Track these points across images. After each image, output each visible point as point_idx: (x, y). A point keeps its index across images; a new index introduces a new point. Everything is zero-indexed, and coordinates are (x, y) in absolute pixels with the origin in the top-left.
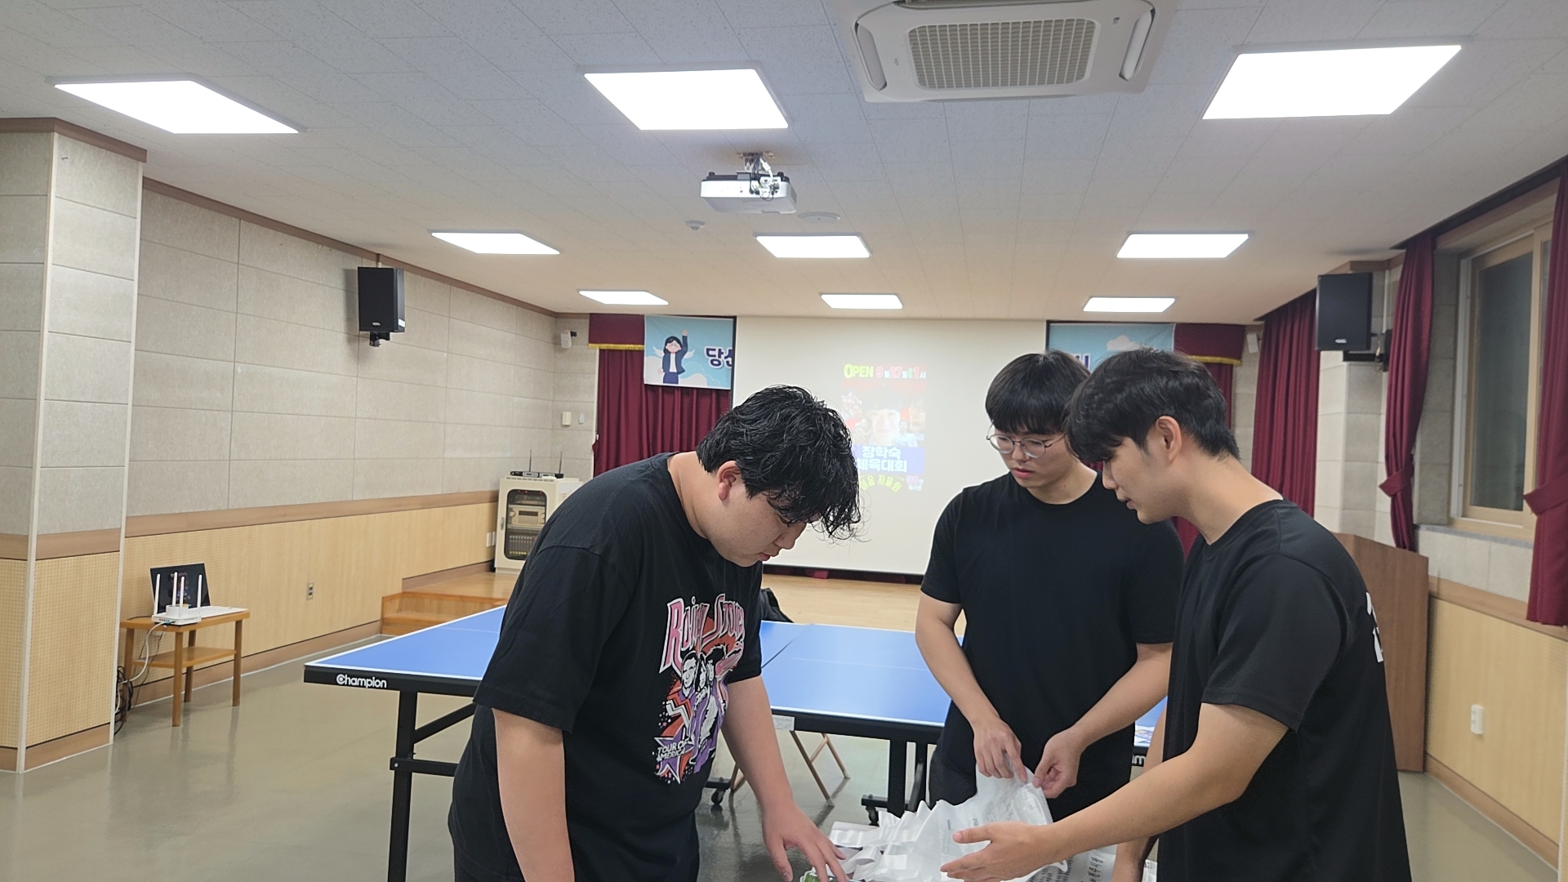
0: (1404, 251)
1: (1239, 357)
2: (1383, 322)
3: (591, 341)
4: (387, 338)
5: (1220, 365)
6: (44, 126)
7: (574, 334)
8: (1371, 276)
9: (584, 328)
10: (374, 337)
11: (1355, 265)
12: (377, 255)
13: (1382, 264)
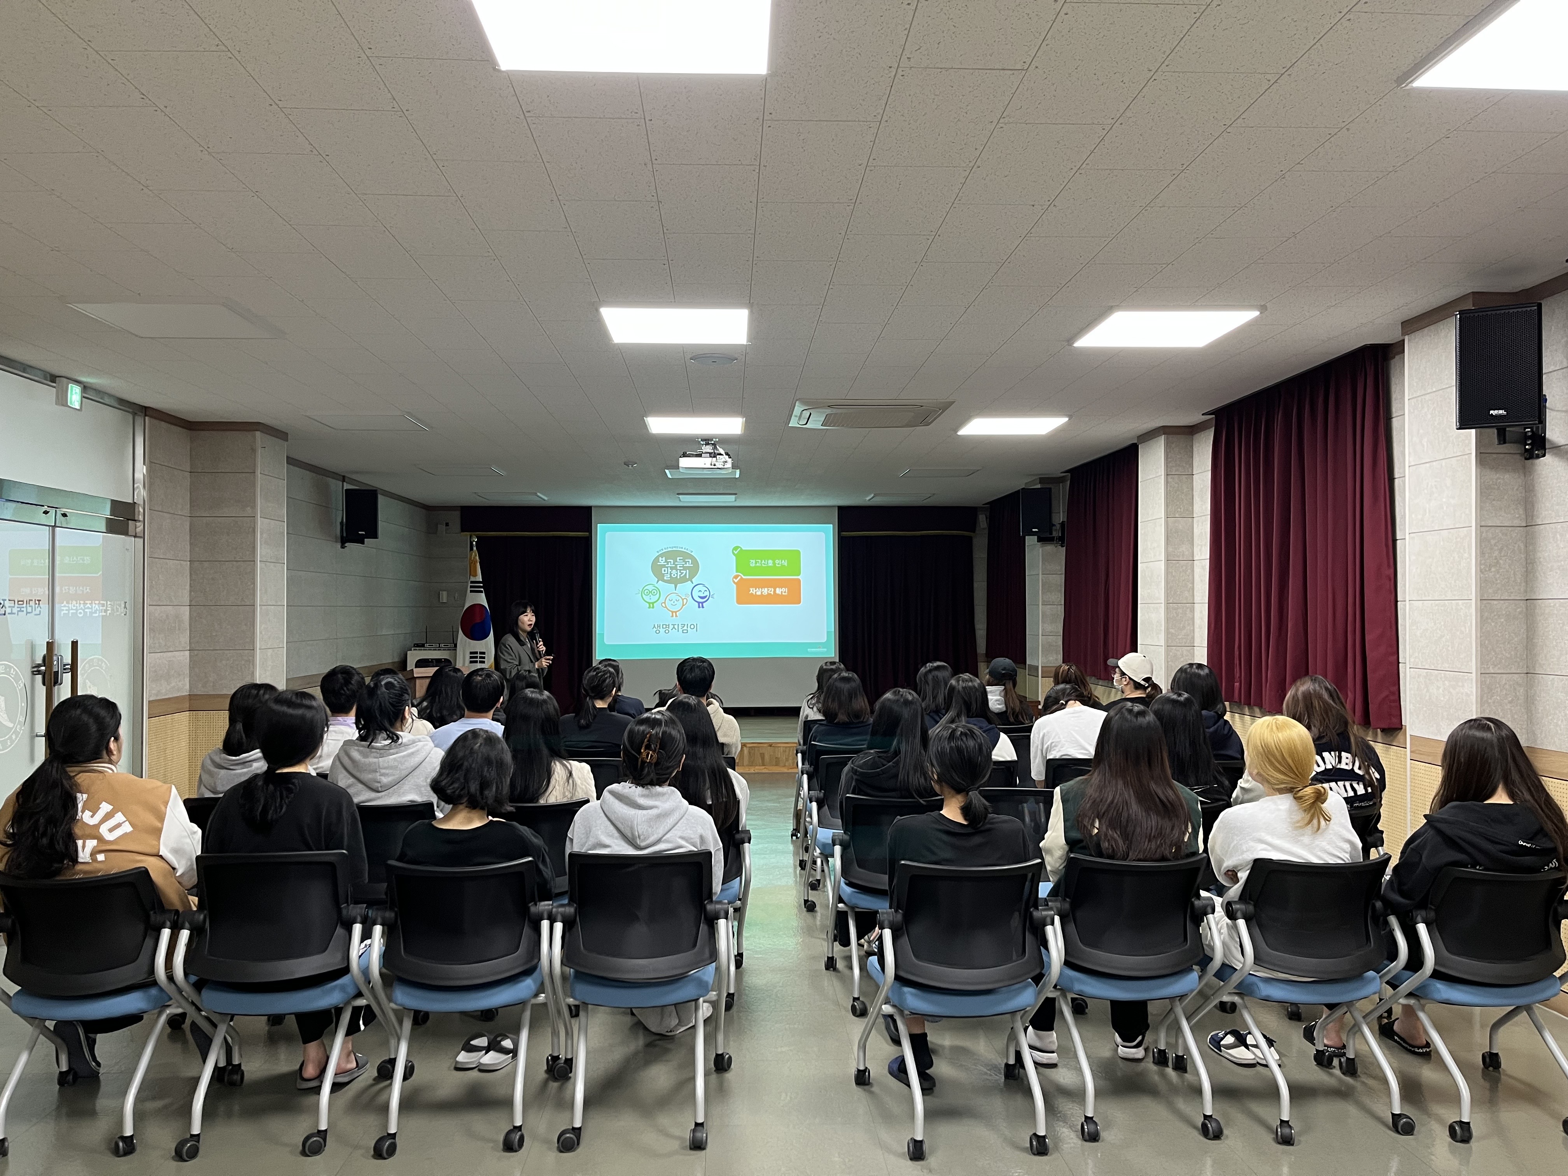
0: (1069, 474)
1: (974, 531)
2: (1060, 516)
3: (466, 530)
4: (363, 543)
5: (962, 536)
6: (252, 427)
7: (447, 524)
8: (1050, 489)
9: (455, 519)
10: (344, 541)
11: (1042, 480)
12: (344, 477)
13: (1058, 480)
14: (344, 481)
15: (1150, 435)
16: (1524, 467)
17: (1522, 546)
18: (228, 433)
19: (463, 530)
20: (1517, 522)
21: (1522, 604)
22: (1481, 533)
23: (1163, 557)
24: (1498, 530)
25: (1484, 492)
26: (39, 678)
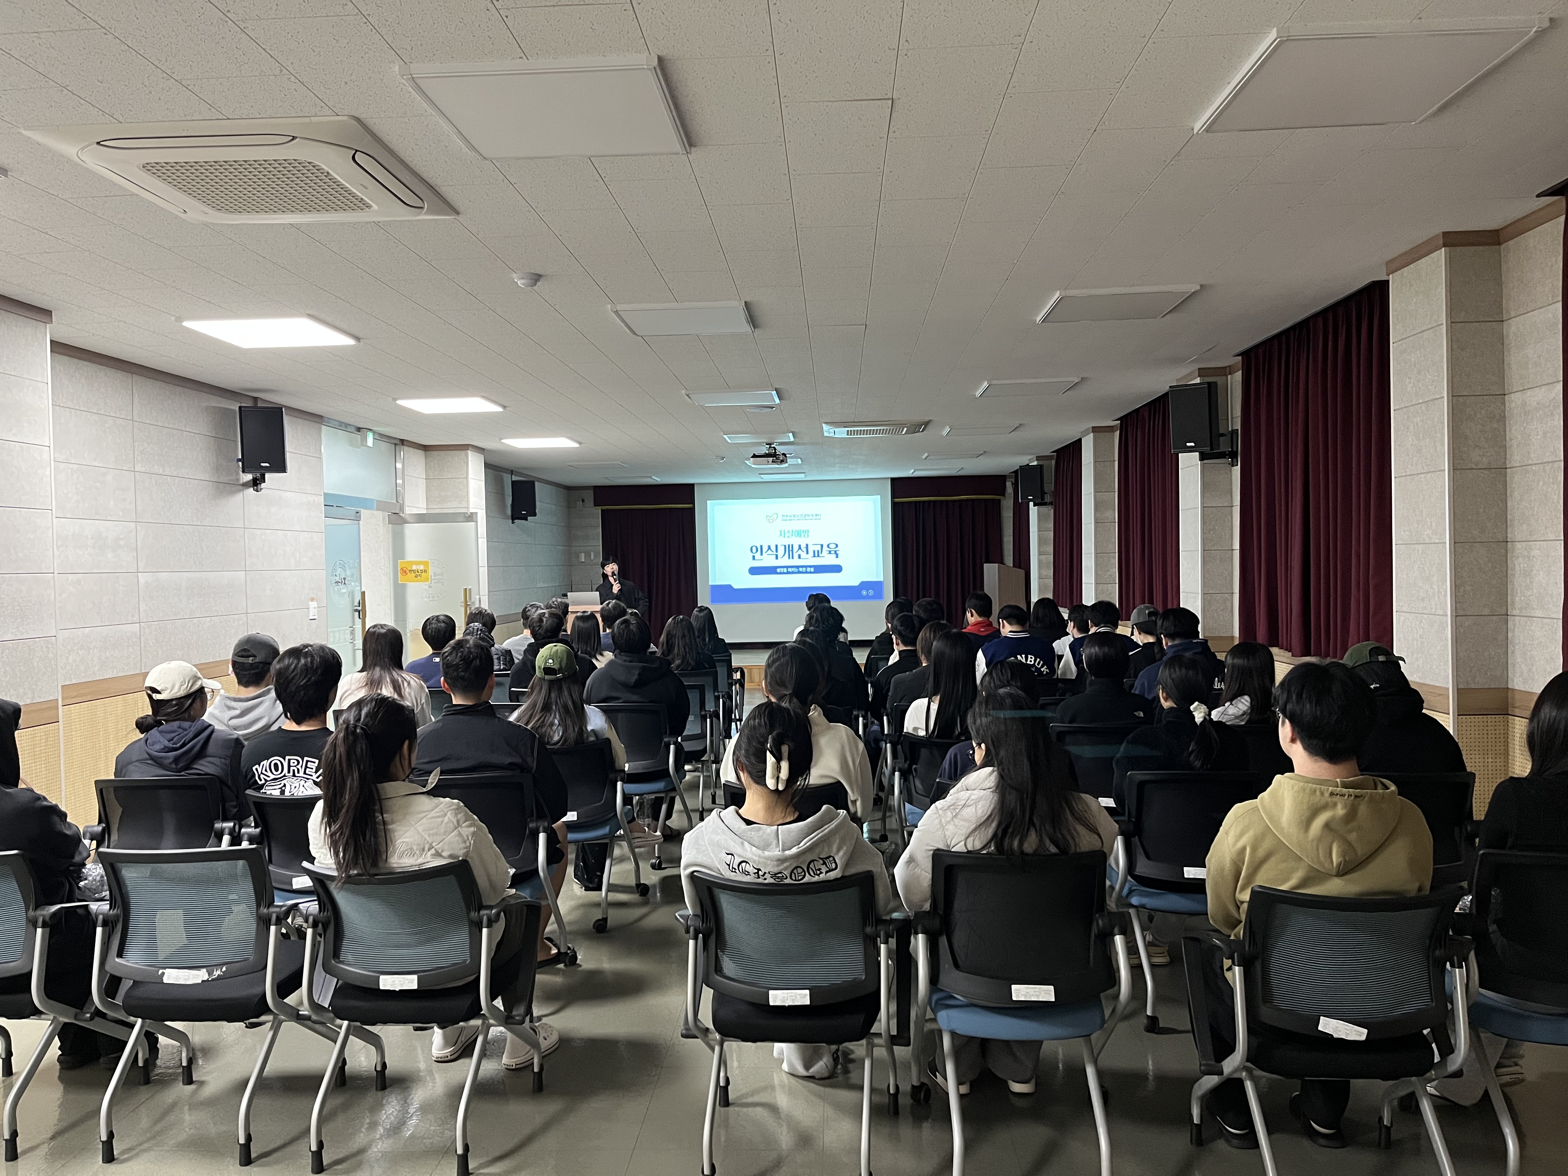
0: (1055, 454)
1: (1003, 494)
2: (1050, 486)
3: (596, 504)
4: (526, 520)
5: (993, 500)
6: (465, 447)
7: (583, 501)
8: (1042, 466)
9: (590, 496)
10: (514, 518)
11: (1038, 458)
12: (512, 471)
13: (1049, 458)
14: (512, 474)
15: (1085, 433)
16: (1231, 471)
17: (1229, 518)
18: (449, 452)
19: (595, 505)
20: (1226, 504)
21: (1228, 551)
22: (1204, 510)
23: (1093, 520)
24: (1214, 509)
25: (1206, 487)
26: (357, 613)
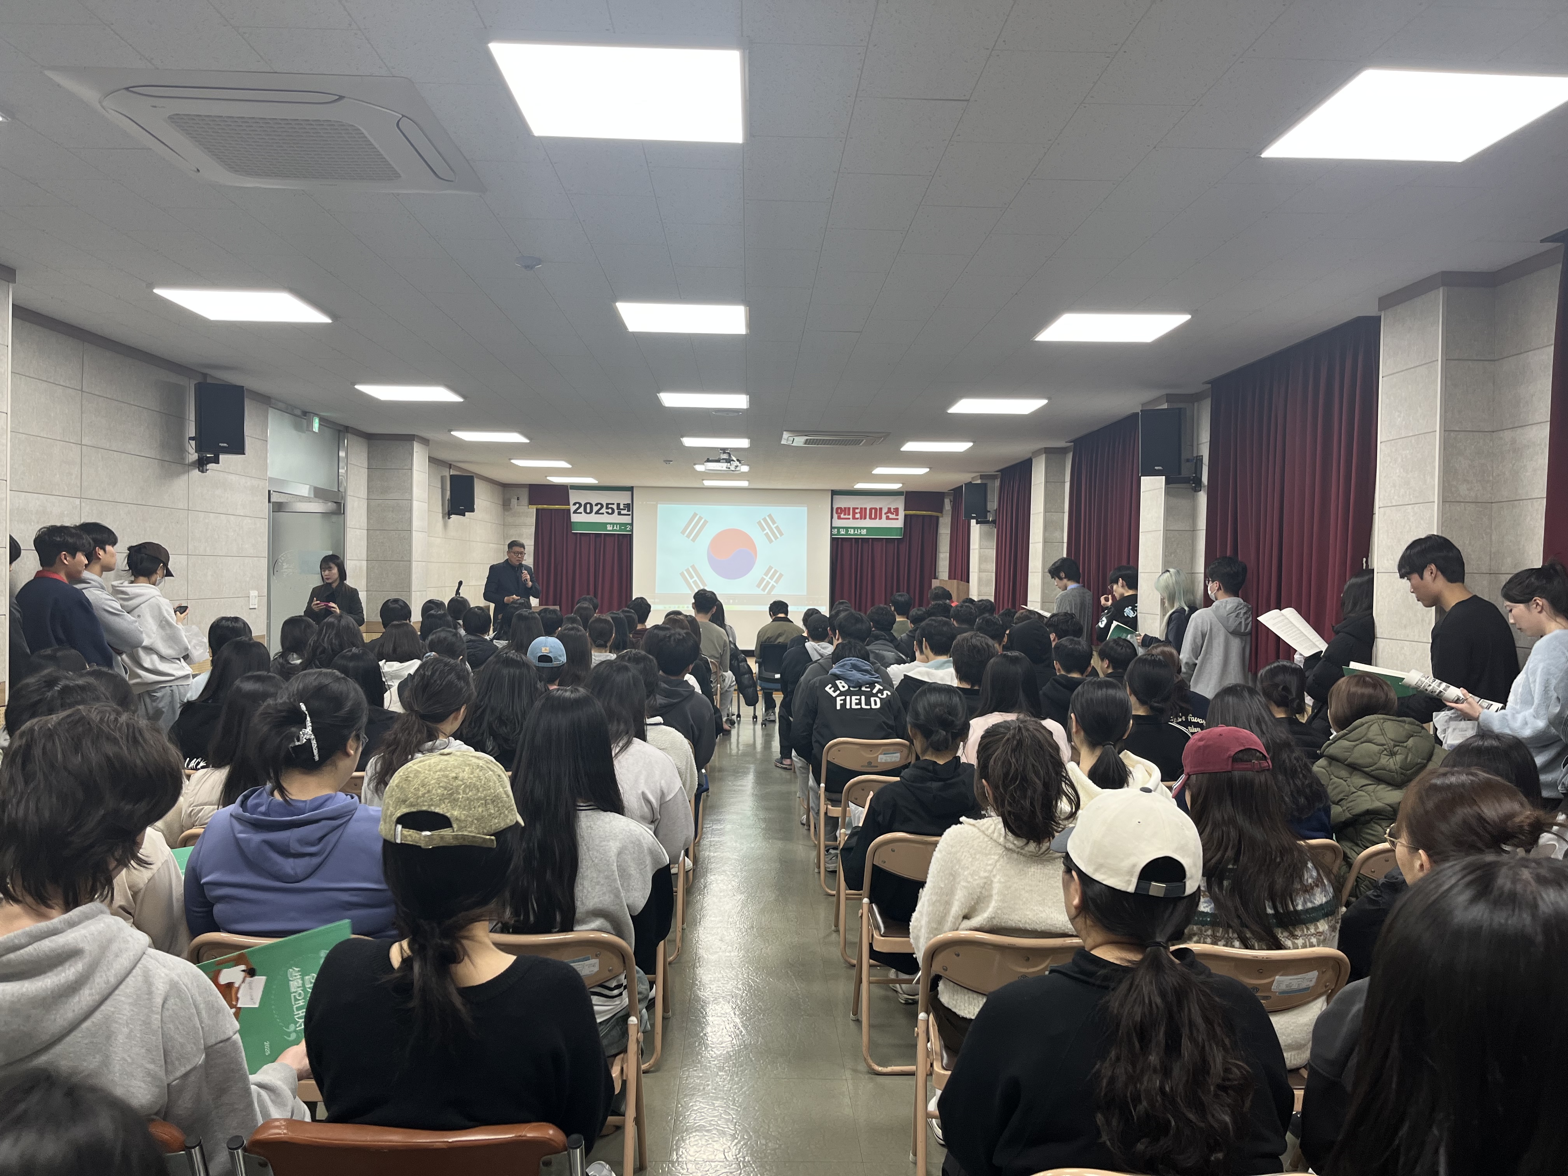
0: (1000, 473)
1: (941, 512)
3: (531, 502)
4: (464, 515)
5: (931, 516)
6: (410, 438)
7: (518, 499)
8: (985, 485)
9: (525, 494)
10: (449, 514)
11: (982, 477)
12: (450, 465)
13: (993, 477)
14: (450, 468)
15: (1037, 453)
16: (1194, 496)
17: (1190, 542)
18: (393, 442)
20: (1188, 528)
21: (1189, 575)
22: (1166, 534)
23: (1041, 540)
24: (1176, 533)
25: (1169, 511)
